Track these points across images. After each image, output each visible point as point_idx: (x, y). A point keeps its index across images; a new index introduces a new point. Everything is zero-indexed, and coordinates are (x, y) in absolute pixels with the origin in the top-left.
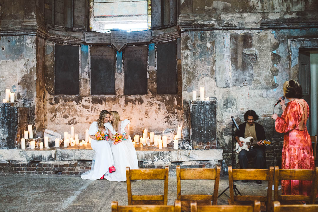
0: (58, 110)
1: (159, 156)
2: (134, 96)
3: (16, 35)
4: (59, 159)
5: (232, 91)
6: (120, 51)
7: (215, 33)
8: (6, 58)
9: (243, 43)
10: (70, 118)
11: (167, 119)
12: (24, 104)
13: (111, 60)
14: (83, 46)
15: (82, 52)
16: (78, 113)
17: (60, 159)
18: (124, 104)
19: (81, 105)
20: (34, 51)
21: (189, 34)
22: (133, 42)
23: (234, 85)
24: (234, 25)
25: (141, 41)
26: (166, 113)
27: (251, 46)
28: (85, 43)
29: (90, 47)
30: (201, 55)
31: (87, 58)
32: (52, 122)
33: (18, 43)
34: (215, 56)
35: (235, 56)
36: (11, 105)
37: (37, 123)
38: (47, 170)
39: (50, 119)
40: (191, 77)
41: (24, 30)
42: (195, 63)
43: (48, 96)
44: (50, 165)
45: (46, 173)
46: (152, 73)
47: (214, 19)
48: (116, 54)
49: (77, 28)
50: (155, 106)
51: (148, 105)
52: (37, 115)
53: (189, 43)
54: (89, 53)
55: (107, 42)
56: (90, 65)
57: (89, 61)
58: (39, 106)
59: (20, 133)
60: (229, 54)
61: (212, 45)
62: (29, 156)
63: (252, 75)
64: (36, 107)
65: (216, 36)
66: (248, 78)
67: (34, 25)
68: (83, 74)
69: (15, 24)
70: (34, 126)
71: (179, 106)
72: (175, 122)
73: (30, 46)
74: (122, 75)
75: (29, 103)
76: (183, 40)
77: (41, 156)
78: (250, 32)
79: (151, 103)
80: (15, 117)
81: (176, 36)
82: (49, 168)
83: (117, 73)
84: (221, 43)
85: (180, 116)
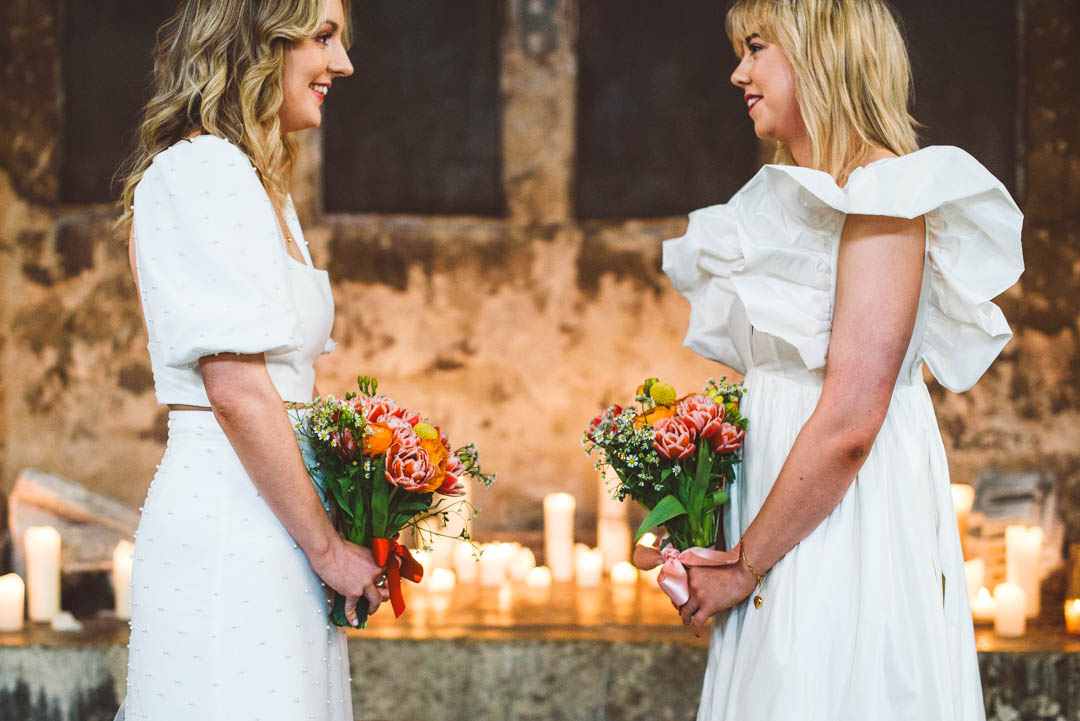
0: (85, 323)
2: (646, 231)
18: (574, 294)
32: (39, 417)
39: (28, 398)
71: (1041, 303)
74: (559, 68)
77: (22, 690)
83: (514, 57)
85: (1051, 378)
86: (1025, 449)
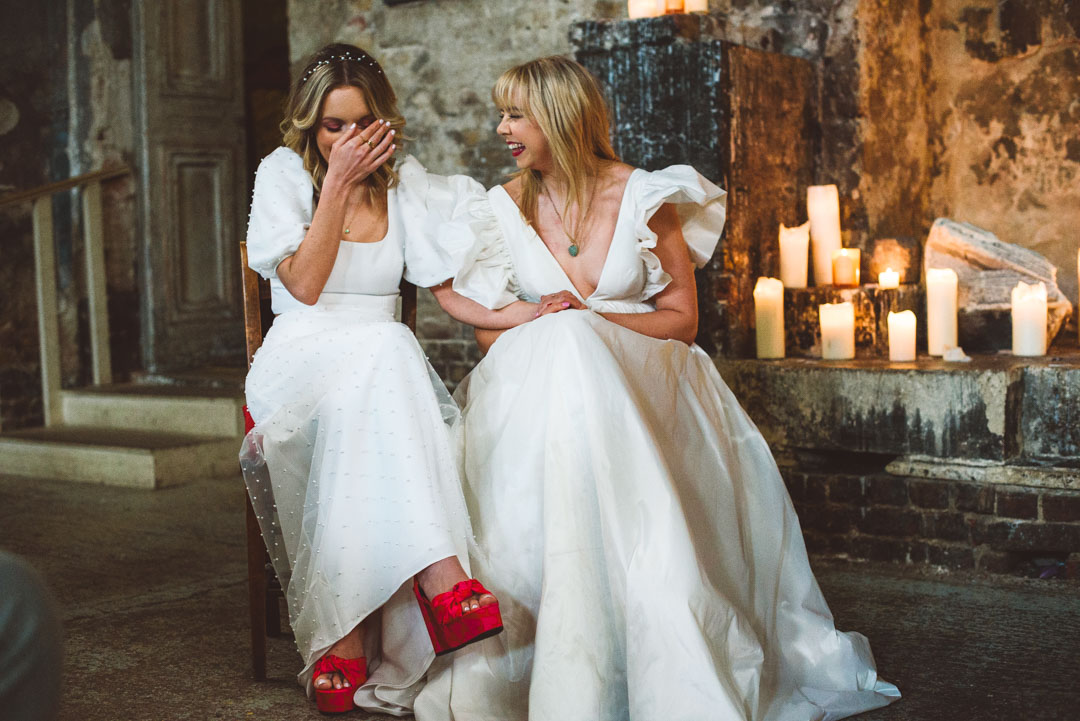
0: (1031, 97)
4: (1046, 449)
17: (1055, 453)
32: (986, 187)
36: (677, 31)
37: (875, 181)
38: (943, 535)
39: (974, 168)
44: (965, 491)
45: (937, 557)
52: (876, 116)
58: (888, 52)
59: (748, 243)
62: (807, 412)
64: (864, 58)
70: (849, 196)
75: (813, 24)
77: (899, 411)
80: (708, 115)
82: (958, 518)
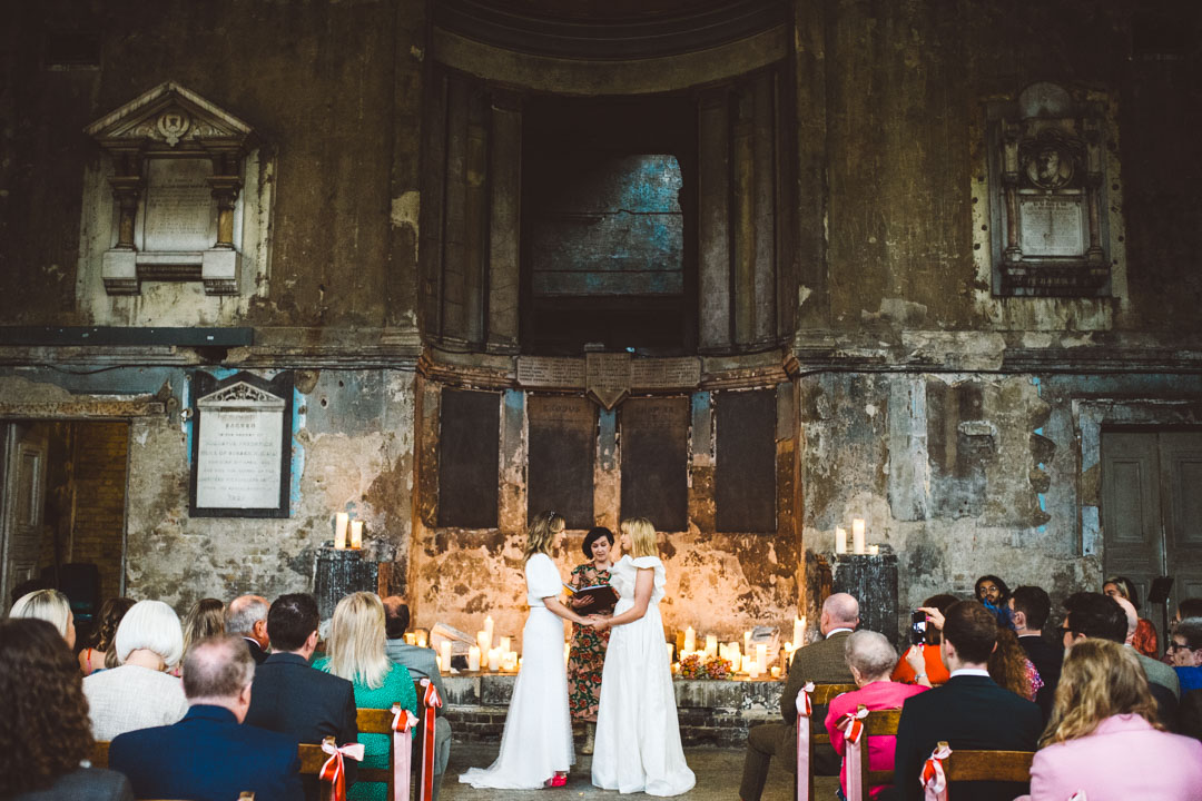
0: (444, 570)
1: (754, 695)
3: (360, 369)
4: (489, 701)
5: (931, 531)
6: (612, 408)
7: (886, 379)
8: (333, 427)
9: (958, 406)
10: (473, 594)
11: (745, 600)
12: (378, 554)
13: (583, 432)
14: (510, 392)
15: (507, 409)
16: (492, 580)
19: (501, 557)
20: (410, 410)
21: (822, 380)
22: (648, 386)
23: (936, 516)
24: (935, 361)
25: (671, 385)
26: (742, 585)
27: (979, 415)
28: (515, 386)
29: (529, 397)
30: (851, 436)
31: (519, 427)
32: (428, 603)
33: (365, 390)
34: (887, 440)
35: (938, 441)
39: (425, 596)
40: (825, 491)
41: (384, 356)
42: (836, 456)
43: (423, 532)
44: (467, 716)
46: (700, 473)
47: (885, 345)
48: (599, 416)
49: (497, 345)
50: (711, 565)
51: (689, 562)
53: (821, 405)
54: (526, 414)
55: (577, 383)
56: (527, 445)
57: (525, 435)
58: (412, 559)
60: (925, 435)
61: (881, 410)
63: (981, 491)
65: (889, 388)
66: (972, 497)
67: (414, 343)
68: (507, 471)
69: (360, 339)
71: (784, 567)
72: (770, 609)
73: (399, 397)
74: (615, 475)
75: (391, 550)
76: (805, 395)
78: (975, 379)
79: (697, 555)
81: (775, 377)
83: (599, 470)
84: (904, 404)
85: (787, 593)
86: (778, 619)
